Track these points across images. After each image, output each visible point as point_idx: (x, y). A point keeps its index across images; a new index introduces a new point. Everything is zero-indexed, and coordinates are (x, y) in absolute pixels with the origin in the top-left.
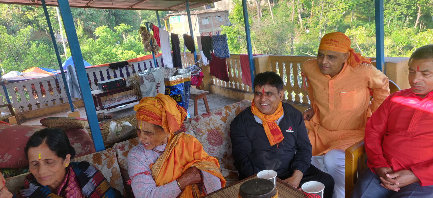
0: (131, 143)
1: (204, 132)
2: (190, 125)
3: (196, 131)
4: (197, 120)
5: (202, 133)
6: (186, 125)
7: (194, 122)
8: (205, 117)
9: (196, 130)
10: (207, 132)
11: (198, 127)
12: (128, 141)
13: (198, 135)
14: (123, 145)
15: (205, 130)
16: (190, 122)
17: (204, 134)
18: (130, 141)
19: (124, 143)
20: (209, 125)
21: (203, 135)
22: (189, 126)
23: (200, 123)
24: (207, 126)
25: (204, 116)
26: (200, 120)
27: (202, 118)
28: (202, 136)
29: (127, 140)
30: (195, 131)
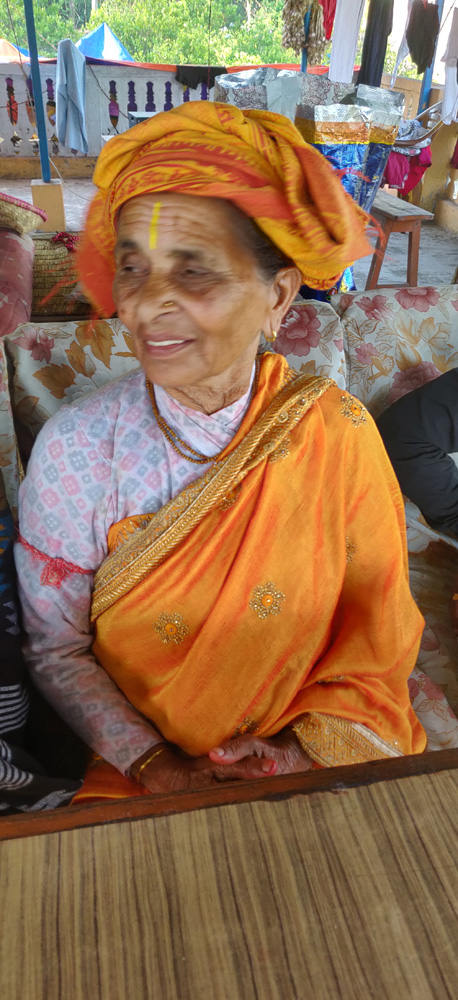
0: (84, 334)
1: (386, 365)
2: (341, 325)
3: (356, 354)
4: (373, 307)
5: (379, 367)
6: (323, 320)
7: (357, 313)
8: (407, 305)
9: (357, 350)
10: (396, 369)
11: (368, 339)
12: (72, 327)
13: (359, 369)
14: (50, 338)
15: (392, 358)
16: (343, 311)
17: (384, 372)
18: (80, 326)
19: (55, 331)
20: (416, 341)
21: (379, 375)
22: (332, 326)
23: (381, 325)
24: (404, 345)
25: (407, 302)
26: (384, 313)
27: (397, 306)
28: (373, 378)
29: (72, 323)
30: (353, 353)
